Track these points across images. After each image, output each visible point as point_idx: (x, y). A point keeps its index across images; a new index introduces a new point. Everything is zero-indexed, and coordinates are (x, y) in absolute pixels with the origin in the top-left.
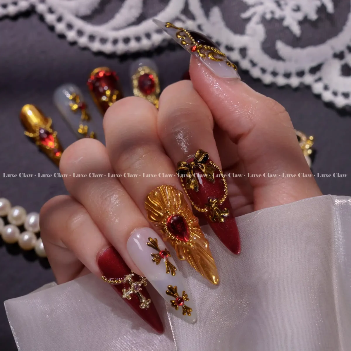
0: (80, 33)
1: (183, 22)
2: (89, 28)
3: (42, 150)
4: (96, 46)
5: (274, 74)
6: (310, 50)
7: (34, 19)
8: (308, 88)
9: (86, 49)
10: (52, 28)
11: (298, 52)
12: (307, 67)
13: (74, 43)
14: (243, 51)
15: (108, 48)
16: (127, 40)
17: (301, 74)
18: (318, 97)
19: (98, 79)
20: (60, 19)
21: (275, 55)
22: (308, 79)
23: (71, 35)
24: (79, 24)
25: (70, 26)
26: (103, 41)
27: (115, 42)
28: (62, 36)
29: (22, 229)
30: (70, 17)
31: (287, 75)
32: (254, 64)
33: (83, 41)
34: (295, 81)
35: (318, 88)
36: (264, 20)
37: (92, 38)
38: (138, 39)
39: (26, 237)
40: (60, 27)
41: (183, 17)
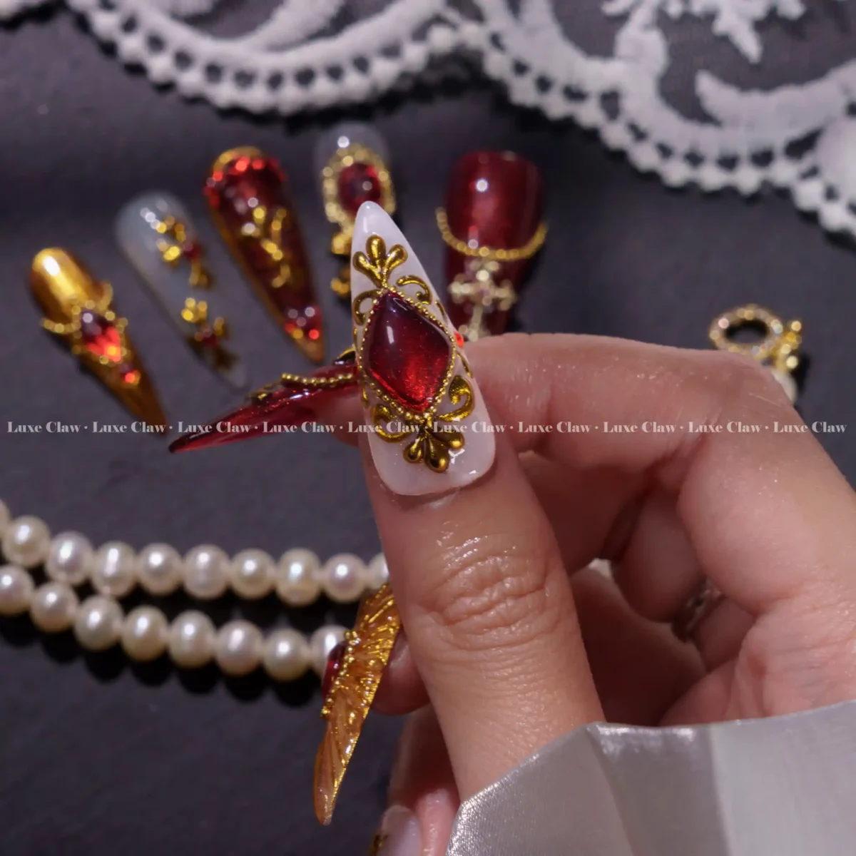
0: (183, 59)
1: (454, 27)
2: (206, 47)
3: (89, 367)
4: (225, 93)
5: (694, 159)
6: (787, 96)
7: (63, 26)
8: (784, 194)
9: (197, 100)
10: (109, 49)
11: (756, 101)
12: (778, 138)
13: (167, 87)
14: (611, 101)
15: (257, 97)
16: (305, 77)
17: (763, 158)
18: (811, 217)
19: (233, 179)
20: (130, 25)
21: (695, 111)
22: (784, 172)
23: (160, 65)
24: (180, 36)
25: (156, 43)
26: (245, 79)
27: (275, 81)
28: (136, 69)
29: (39, 575)
30: (156, 20)
31: (728, 163)
32: (639, 134)
33: (191, 80)
34: (748, 178)
35: (809, 195)
36: (662, 21)
37: (214, 72)
38: (335, 73)
39: (51, 597)
40: (132, 46)
41: (452, 15)
